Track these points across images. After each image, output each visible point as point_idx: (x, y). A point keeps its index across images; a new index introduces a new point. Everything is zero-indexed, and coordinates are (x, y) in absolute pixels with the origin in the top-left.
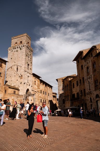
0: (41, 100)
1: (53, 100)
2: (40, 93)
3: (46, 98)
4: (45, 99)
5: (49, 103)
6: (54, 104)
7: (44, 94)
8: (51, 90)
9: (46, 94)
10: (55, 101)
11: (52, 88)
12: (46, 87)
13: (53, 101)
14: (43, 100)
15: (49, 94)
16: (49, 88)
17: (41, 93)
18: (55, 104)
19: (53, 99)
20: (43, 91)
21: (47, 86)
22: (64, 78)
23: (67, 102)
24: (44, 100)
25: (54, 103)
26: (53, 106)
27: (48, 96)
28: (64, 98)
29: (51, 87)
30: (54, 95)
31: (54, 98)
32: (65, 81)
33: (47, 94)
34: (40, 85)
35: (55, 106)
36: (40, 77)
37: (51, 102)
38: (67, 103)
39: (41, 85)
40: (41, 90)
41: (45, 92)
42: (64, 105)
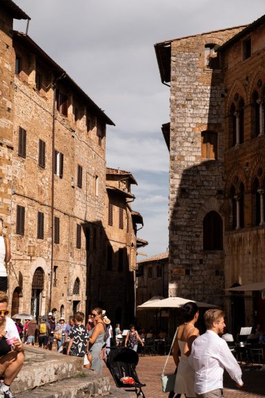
0: (21, 211)
1: (110, 223)
2: (12, 155)
3: (62, 202)
4: (53, 208)
5: (79, 246)
6: (115, 249)
7: (42, 164)
8: (95, 146)
9: (58, 170)
10: (123, 232)
11: (102, 134)
12: (65, 113)
13: (108, 230)
14: (35, 217)
15: (80, 169)
16: (82, 123)
17: (22, 153)
18: (123, 252)
19: (106, 211)
20: (42, 144)
21: (70, 110)
22: (220, 41)
23: (247, 235)
24: (41, 216)
25: (116, 247)
26: (110, 267)
27: (77, 192)
28: (214, 205)
29: (99, 120)
30: (114, 184)
31: (116, 209)
32: (234, 60)
33: (70, 175)
34: (17, 82)
35: (121, 269)
36: (22, 15)
37: (93, 233)
38: (249, 247)
39: (25, 82)
40: (22, 133)
41: (55, 153)
42: (212, 258)
